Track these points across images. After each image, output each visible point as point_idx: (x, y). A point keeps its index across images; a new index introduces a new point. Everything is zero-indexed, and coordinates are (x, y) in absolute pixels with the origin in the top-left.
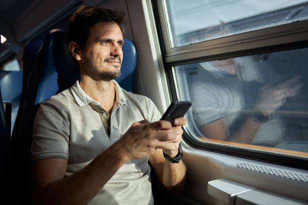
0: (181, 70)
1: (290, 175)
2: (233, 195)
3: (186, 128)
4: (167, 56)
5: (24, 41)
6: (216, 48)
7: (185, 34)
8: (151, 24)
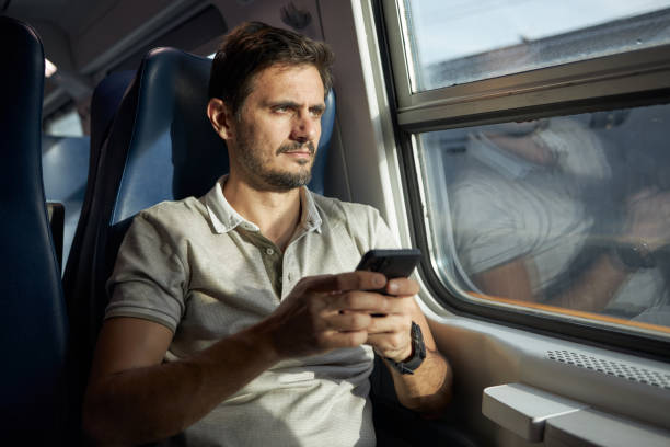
0: (430, 143)
1: (657, 379)
2: (538, 419)
3: (439, 269)
4: (400, 109)
5: (92, 75)
6: (510, 94)
7: (444, 64)
8: (368, 39)
